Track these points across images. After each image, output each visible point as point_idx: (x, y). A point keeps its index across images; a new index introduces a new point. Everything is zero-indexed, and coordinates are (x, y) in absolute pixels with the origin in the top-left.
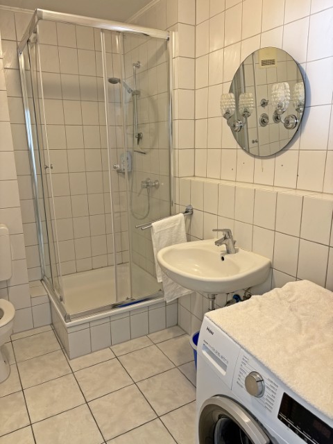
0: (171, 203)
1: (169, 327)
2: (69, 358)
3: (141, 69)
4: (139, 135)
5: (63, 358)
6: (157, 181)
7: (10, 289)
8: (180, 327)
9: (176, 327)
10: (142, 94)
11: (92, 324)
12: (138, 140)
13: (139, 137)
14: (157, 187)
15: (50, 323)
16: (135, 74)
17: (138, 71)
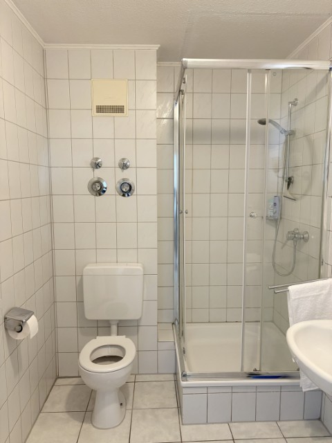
0: (321, 262)
1: (308, 420)
2: (181, 422)
3: (297, 107)
4: (290, 179)
5: (176, 420)
6: (307, 233)
7: (141, 328)
8: (323, 423)
9: (318, 422)
10: (297, 134)
11: (210, 391)
12: (289, 185)
13: (290, 181)
14: (306, 240)
15: (174, 372)
16: (290, 113)
17: (294, 109)
